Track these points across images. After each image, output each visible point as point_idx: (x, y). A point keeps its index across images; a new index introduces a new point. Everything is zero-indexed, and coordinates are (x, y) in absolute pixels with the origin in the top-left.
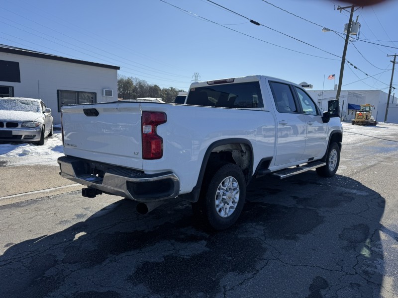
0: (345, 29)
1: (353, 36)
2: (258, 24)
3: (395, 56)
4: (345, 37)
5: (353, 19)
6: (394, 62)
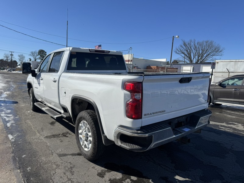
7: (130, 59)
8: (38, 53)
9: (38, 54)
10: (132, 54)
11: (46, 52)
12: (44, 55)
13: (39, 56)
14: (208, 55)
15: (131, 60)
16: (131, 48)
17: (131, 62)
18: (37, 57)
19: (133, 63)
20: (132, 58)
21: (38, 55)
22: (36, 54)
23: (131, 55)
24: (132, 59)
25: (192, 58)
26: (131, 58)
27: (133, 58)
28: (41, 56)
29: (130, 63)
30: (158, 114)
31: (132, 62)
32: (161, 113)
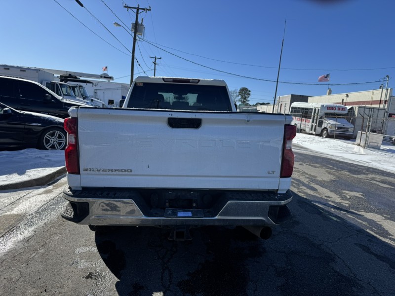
0: (133, 28)
1: (139, 36)
2: (82, 5)
3: (155, 58)
4: (133, 35)
5: (138, 20)
6: (155, 64)
7: (383, 99)
8: (239, 92)
9: (238, 94)
10: (389, 89)
11: (250, 91)
12: (247, 96)
13: (240, 97)
15: (386, 101)
16: (387, 76)
17: (385, 103)
18: (236, 99)
19: (388, 107)
20: (388, 96)
21: (238, 96)
22: (235, 94)
23: (387, 90)
24: (387, 99)
26: (386, 97)
27: (390, 97)
28: (242, 96)
29: (382, 106)
30: (114, 173)
31: (386, 105)
32: (120, 173)
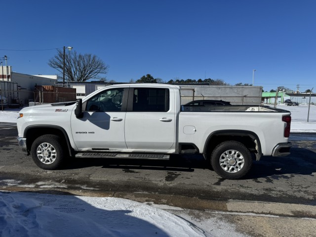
7: (5, 74)
10: (9, 67)
14: (92, 71)
15: (8, 76)
16: (5, 56)
17: (8, 78)
19: (11, 80)
20: (9, 72)
23: (7, 67)
24: (9, 74)
25: (73, 76)
27: (11, 73)
29: (6, 80)
